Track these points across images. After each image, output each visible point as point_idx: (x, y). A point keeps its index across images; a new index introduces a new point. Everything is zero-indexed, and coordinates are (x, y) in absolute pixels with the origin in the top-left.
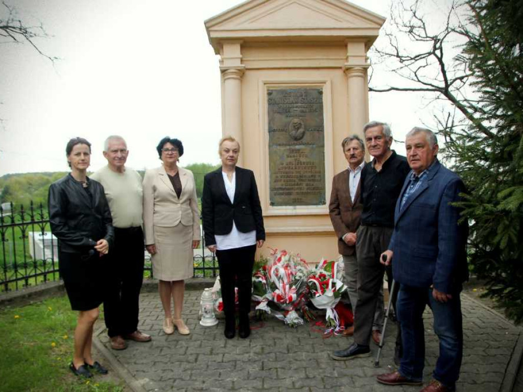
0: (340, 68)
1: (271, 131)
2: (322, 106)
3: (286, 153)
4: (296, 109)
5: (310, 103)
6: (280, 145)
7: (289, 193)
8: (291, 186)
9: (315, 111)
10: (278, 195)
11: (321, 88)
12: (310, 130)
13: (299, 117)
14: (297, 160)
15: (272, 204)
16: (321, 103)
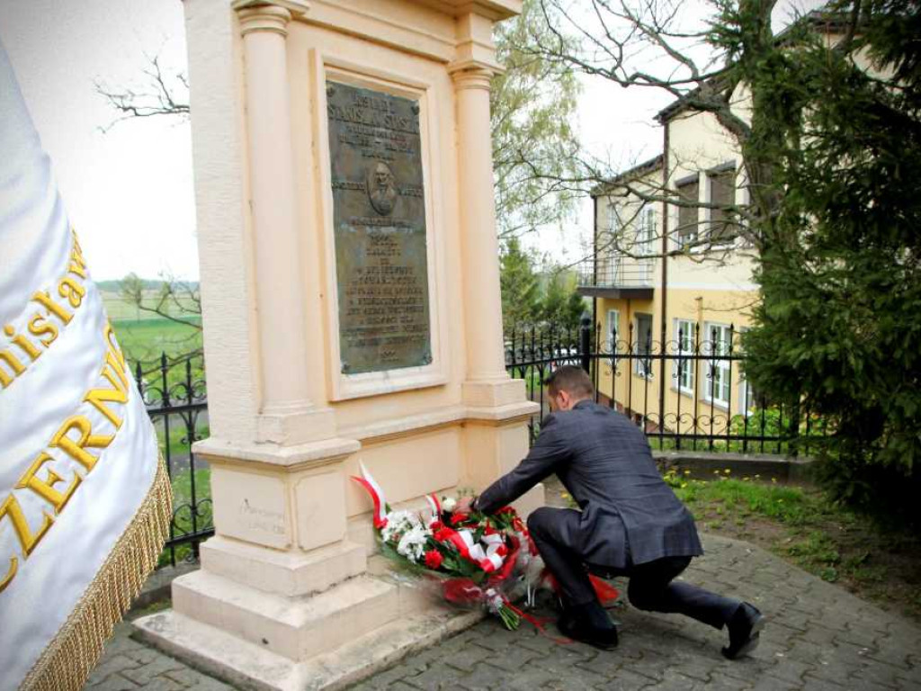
0: (444, 62)
1: (337, 187)
2: (419, 140)
3: (365, 244)
4: (378, 140)
5: (401, 131)
6: (353, 223)
7: (375, 340)
8: (378, 323)
9: (409, 152)
10: (356, 346)
11: (417, 101)
12: (403, 192)
13: (382, 158)
14: (385, 262)
15: (346, 370)
16: (417, 134)
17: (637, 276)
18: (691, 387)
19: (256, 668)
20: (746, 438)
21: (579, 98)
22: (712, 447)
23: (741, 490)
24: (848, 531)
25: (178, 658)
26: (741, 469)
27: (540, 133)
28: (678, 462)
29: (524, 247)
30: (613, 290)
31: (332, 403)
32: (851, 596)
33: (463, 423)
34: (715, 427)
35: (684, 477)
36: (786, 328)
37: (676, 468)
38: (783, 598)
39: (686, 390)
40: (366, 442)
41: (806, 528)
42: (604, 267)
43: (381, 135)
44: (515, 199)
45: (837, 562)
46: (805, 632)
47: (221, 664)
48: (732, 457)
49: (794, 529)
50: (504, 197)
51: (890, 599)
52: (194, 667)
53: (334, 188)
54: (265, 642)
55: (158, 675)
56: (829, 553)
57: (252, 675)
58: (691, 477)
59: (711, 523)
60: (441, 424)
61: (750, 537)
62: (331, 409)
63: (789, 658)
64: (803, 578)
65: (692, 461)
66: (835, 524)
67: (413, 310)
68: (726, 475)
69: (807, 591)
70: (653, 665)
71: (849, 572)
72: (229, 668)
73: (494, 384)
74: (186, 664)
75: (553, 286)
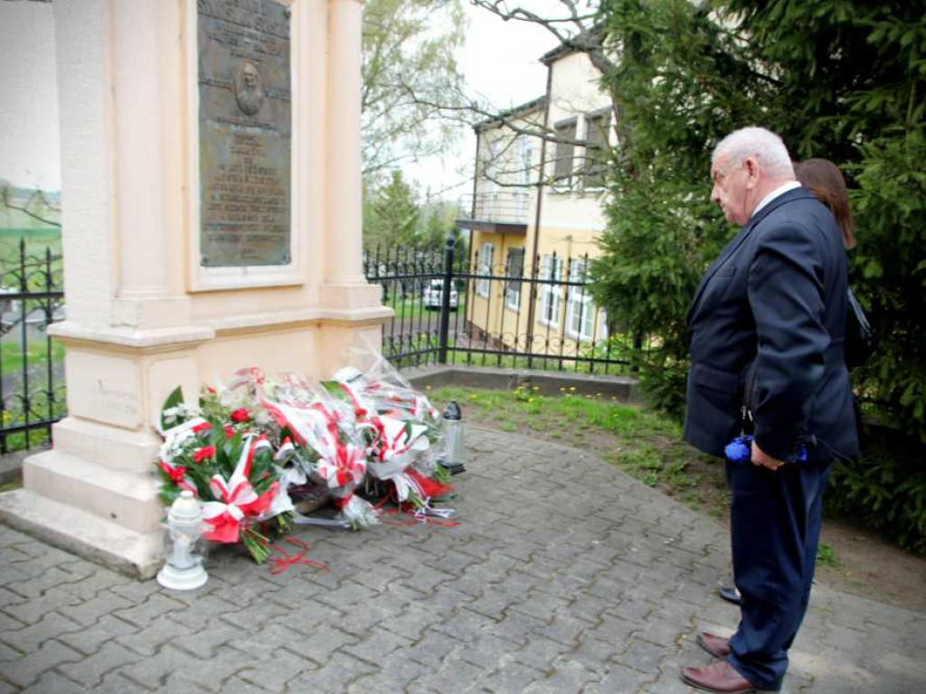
2: (289, 45)
3: (229, 141)
4: (247, 40)
5: (272, 34)
6: (219, 120)
7: (234, 236)
8: (239, 219)
9: (278, 55)
10: (217, 240)
11: (289, 6)
12: (270, 94)
13: (252, 60)
14: (248, 161)
15: (205, 263)
16: (287, 38)
17: (513, 212)
18: (557, 320)
19: (103, 540)
20: (592, 361)
21: (468, 33)
22: (561, 368)
23: (583, 406)
24: (674, 444)
25: (28, 533)
26: (585, 388)
27: (428, 65)
28: (529, 379)
29: (407, 179)
30: (490, 224)
31: (191, 293)
32: (667, 498)
33: (319, 324)
34: (565, 348)
35: (533, 393)
36: (621, 249)
37: (527, 384)
38: (604, 496)
39: (553, 324)
40: (222, 334)
41: (637, 441)
42: (482, 202)
43: (251, 36)
44: (401, 129)
45: (659, 470)
46: (620, 524)
47: (70, 538)
48: (580, 377)
49: (626, 441)
50: (389, 127)
51: (701, 501)
52: (43, 540)
53: (201, 83)
54: (114, 516)
55: (7, 547)
56: (652, 461)
57: (100, 546)
58: (539, 392)
59: (552, 433)
60: (297, 322)
61: (585, 446)
62: (188, 298)
63: (604, 545)
64: (627, 481)
65: (542, 379)
66: (663, 438)
67: (275, 210)
68: (570, 392)
69: (629, 492)
70: (482, 547)
71: (669, 478)
72: (76, 540)
73: (349, 286)
74: (35, 537)
75: (434, 219)
